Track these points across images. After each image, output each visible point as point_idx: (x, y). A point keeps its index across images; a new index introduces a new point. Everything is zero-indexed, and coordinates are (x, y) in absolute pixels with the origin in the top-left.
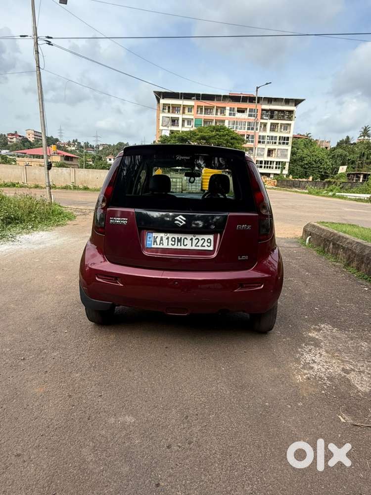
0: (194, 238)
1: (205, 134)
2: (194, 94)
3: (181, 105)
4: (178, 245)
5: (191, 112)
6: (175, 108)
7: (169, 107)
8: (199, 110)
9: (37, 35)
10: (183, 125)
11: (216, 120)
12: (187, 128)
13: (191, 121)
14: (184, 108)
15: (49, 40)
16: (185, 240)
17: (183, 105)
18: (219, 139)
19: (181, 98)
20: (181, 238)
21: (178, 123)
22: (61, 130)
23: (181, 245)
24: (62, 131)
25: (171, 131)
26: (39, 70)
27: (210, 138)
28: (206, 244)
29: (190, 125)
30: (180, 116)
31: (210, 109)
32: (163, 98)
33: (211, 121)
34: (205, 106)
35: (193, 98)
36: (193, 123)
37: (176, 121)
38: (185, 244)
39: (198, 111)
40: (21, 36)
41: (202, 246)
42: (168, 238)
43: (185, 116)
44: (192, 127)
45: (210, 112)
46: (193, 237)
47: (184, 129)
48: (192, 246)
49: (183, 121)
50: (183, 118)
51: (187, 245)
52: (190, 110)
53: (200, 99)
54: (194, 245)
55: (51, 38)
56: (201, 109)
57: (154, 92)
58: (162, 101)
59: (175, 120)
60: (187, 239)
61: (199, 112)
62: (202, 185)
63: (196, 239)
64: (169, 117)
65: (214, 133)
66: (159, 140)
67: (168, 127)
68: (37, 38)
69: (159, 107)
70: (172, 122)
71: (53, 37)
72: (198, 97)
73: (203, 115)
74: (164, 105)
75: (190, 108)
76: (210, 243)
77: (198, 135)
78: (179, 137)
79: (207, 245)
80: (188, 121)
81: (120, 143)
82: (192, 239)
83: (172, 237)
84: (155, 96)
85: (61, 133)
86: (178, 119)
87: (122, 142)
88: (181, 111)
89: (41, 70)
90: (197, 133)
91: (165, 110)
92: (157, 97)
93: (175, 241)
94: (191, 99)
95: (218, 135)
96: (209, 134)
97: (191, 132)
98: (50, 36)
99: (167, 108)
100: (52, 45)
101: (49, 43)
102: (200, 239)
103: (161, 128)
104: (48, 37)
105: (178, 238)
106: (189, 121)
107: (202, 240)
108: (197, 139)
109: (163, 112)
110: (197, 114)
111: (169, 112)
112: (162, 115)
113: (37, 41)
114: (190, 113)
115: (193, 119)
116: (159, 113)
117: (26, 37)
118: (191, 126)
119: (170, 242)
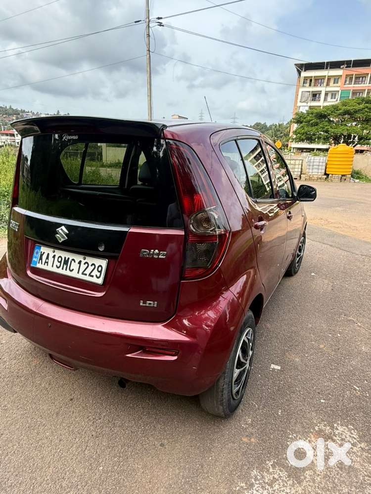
0: (83, 262)
1: (349, 108)
2: (344, 61)
3: (325, 76)
4: (63, 269)
5: (337, 83)
6: (318, 80)
7: (311, 80)
8: (348, 79)
9: (149, 18)
10: (325, 100)
11: (368, 90)
12: (331, 102)
13: (335, 94)
14: (329, 79)
15: (160, 21)
16: (73, 262)
17: (328, 76)
18: (367, 112)
19: (327, 68)
20: (69, 258)
21: (319, 97)
22: (202, 113)
23: (66, 270)
24: (203, 115)
25: (310, 106)
26: (149, 54)
27: (356, 112)
28: (95, 273)
29: (335, 98)
30: (323, 89)
31: (363, 77)
32: (305, 71)
33: (362, 91)
34: (355, 75)
35: (342, 67)
36: (338, 96)
37: (318, 95)
38: (71, 269)
39: (345, 82)
40: (136, 22)
41: (90, 275)
42: (54, 257)
43: (329, 89)
44: (337, 100)
45: (362, 81)
46: (82, 260)
47: (326, 104)
48: (78, 273)
49: (326, 94)
50: (326, 91)
51: (73, 270)
52: (336, 82)
53: (350, 67)
54: (81, 271)
55: (161, 18)
56: (351, 79)
57: (295, 65)
58: (304, 74)
59: (316, 94)
60: (75, 262)
61: (348, 82)
62: (326, 168)
63: (85, 264)
64: (309, 92)
65: (361, 106)
66: (294, 117)
67: (307, 103)
68: (149, 21)
69: (300, 81)
70: (313, 96)
71: (163, 17)
72: (348, 64)
73: (352, 85)
74: (306, 78)
75: (336, 79)
76: (100, 272)
77: (340, 109)
78: (317, 113)
79: (96, 276)
80: (332, 95)
81: (257, 123)
82: (80, 263)
83: (59, 255)
84: (296, 69)
85: (201, 116)
86: (320, 93)
87: (259, 122)
88: (325, 84)
89: (151, 53)
90: (340, 107)
91: (306, 83)
92: (298, 70)
93: (60, 262)
94: (340, 67)
95: (367, 107)
96: (354, 107)
97: (333, 106)
98: (160, 17)
99: (308, 81)
100: (163, 26)
101: (161, 25)
102: (90, 264)
103: (299, 104)
104: (159, 18)
105: (65, 258)
106: (334, 94)
107: (92, 265)
108: (339, 115)
109: (303, 86)
110: (345, 85)
111: (310, 85)
112: (301, 90)
113: (149, 25)
114: (335, 85)
115: (339, 91)
116: (299, 88)
117: (140, 22)
118: (335, 100)
119: (56, 263)
